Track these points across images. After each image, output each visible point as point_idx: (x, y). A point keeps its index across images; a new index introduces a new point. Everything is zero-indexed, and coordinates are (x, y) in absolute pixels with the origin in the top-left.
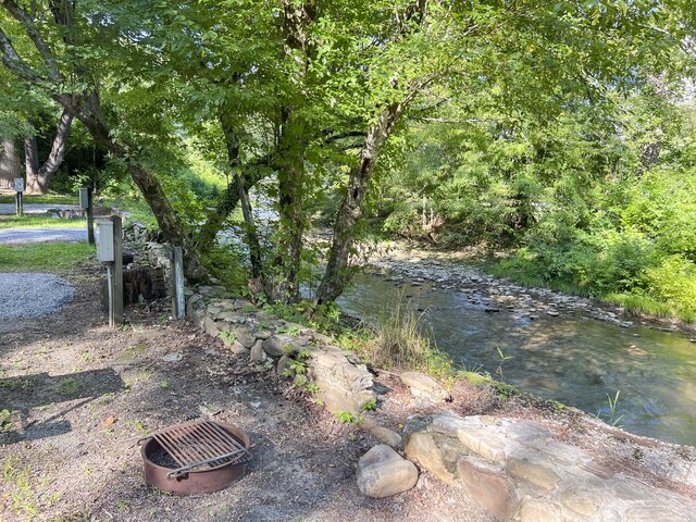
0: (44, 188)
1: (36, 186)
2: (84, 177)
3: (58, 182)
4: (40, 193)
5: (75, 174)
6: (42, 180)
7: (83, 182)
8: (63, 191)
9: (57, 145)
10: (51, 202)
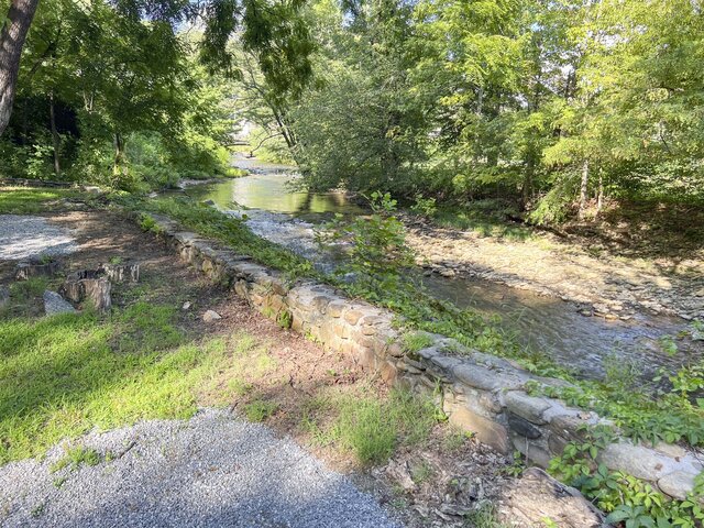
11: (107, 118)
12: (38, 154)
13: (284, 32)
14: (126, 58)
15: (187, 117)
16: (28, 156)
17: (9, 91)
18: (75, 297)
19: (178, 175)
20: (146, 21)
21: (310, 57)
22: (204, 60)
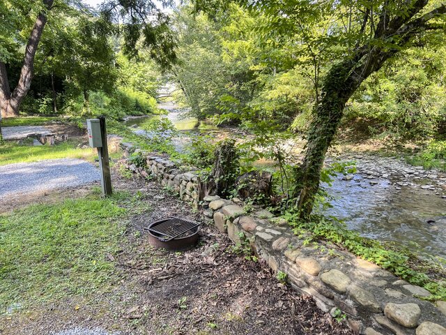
0: (16, 111)
1: (10, 109)
2: (48, 99)
3: (27, 105)
4: (13, 116)
5: (40, 97)
6: (14, 103)
7: (47, 103)
8: (32, 112)
9: (25, 72)
10: (26, 124)
11: (76, 84)
12: (45, 102)
13: (162, 38)
14: (86, 55)
15: (119, 81)
16: (40, 103)
17: (29, 74)
18: (43, 142)
19: (124, 113)
20: (95, 37)
21: (174, 49)
22: (126, 53)
